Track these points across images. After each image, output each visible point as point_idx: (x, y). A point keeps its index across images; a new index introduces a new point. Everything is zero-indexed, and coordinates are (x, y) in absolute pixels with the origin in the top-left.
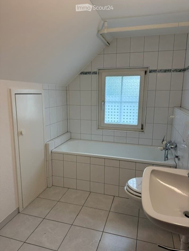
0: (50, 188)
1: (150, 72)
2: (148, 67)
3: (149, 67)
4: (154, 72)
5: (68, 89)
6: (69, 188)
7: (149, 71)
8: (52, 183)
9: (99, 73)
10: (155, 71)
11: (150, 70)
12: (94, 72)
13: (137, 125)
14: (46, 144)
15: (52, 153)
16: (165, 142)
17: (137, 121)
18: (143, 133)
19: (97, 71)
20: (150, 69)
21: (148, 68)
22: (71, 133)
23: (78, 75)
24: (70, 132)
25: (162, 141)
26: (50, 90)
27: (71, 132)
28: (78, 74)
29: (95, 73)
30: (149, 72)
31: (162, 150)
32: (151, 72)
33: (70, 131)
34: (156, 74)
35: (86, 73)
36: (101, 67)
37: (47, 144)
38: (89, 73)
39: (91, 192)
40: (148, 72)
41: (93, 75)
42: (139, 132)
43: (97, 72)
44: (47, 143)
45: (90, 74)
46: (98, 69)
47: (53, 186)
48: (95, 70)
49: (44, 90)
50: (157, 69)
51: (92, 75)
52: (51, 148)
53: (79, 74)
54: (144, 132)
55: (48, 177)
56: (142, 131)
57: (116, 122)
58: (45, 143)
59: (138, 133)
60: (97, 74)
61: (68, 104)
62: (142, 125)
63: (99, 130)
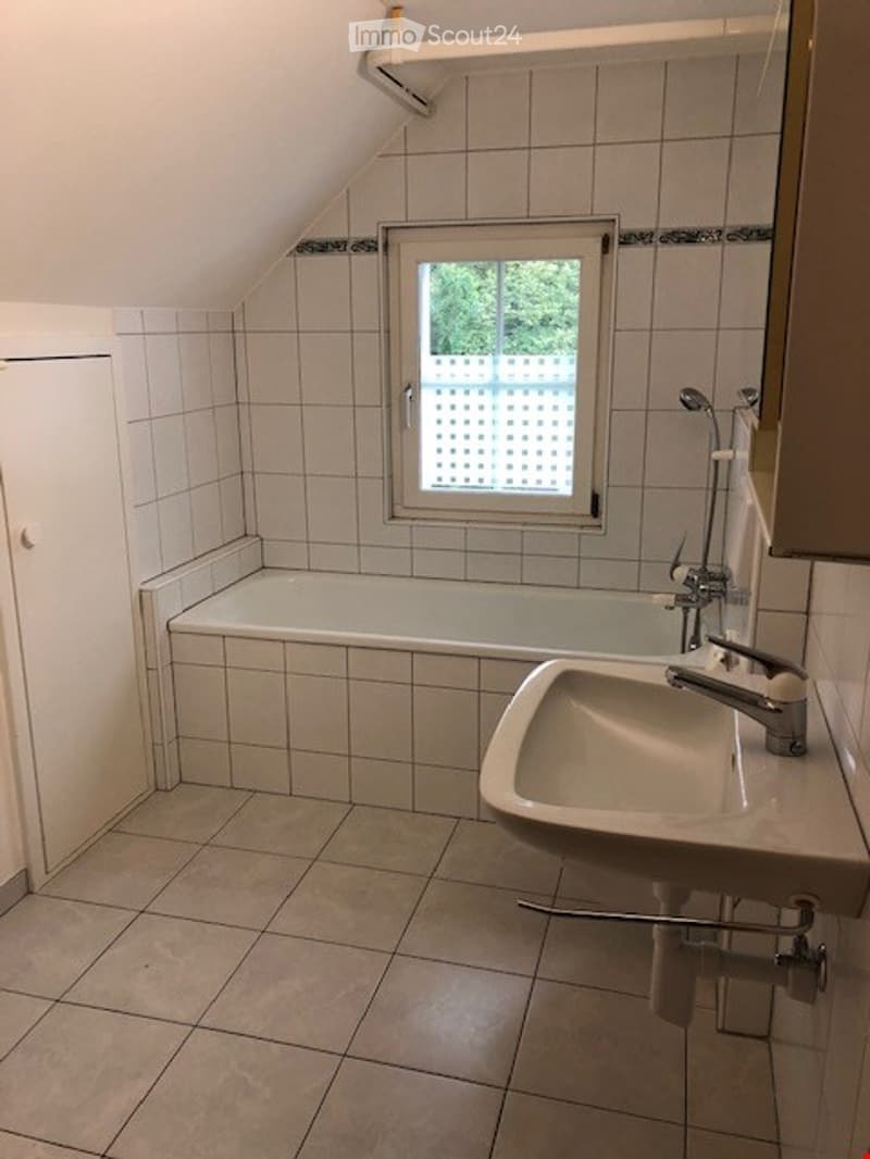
0: (166, 790)
1: (627, 240)
2: (612, 217)
3: (617, 217)
4: (640, 243)
5: (239, 327)
6: (255, 792)
7: (620, 236)
8: (176, 770)
9: (386, 246)
10: (644, 237)
11: (623, 234)
12: (363, 243)
13: (573, 497)
14: (141, 591)
15: (170, 632)
16: (681, 573)
17: (569, 475)
18: (596, 531)
19: (377, 237)
20: (623, 227)
21: (614, 221)
22: (262, 540)
23: (284, 255)
24: (257, 536)
25: (669, 566)
26: (149, 334)
27: (264, 536)
28: (288, 251)
29: (367, 246)
30: (620, 243)
31: (672, 608)
32: (629, 243)
33: (260, 533)
34: (649, 249)
35: (323, 247)
36: (396, 216)
37: (147, 591)
38: (338, 246)
39: (354, 805)
40: (616, 242)
41: (355, 257)
42: (578, 531)
43: (376, 243)
44: (147, 587)
45: (345, 249)
46: (381, 225)
47: (181, 781)
48: (370, 231)
49: (119, 334)
50: (657, 229)
51: (353, 257)
52: (167, 608)
53: (291, 253)
54: (603, 527)
55: (160, 742)
56: (595, 522)
57: (460, 482)
58: (137, 586)
59: (576, 536)
60: (376, 249)
61: (240, 400)
62: (595, 499)
63: (395, 522)
